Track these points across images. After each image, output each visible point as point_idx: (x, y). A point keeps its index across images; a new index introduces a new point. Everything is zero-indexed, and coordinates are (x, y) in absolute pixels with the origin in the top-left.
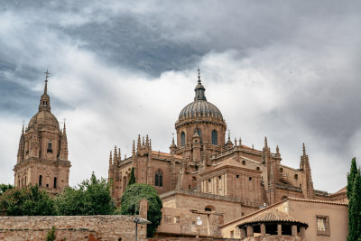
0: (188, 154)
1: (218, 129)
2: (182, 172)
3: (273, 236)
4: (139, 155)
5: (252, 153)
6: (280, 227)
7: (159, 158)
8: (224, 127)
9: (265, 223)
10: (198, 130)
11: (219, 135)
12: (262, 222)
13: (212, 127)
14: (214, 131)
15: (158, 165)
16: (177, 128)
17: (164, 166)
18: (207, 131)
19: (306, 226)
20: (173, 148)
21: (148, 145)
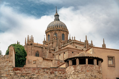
0: (51, 44)
1: (65, 33)
2: (48, 52)
3: (83, 65)
4: (28, 44)
5: (80, 43)
6: (87, 60)
7: (37, 46)
8: (67, 32)
9: (79, 58)
10: (56, 34)
11: (65, 36)
12: (77, 58)
13: (62, 32)
14: (63, 34)
15: (37, 49)
16: (46, 33)
17: (40, 50)
18: (59, 34)
19: (102, 60)
20: (44, 42)
21: (32, 40)
